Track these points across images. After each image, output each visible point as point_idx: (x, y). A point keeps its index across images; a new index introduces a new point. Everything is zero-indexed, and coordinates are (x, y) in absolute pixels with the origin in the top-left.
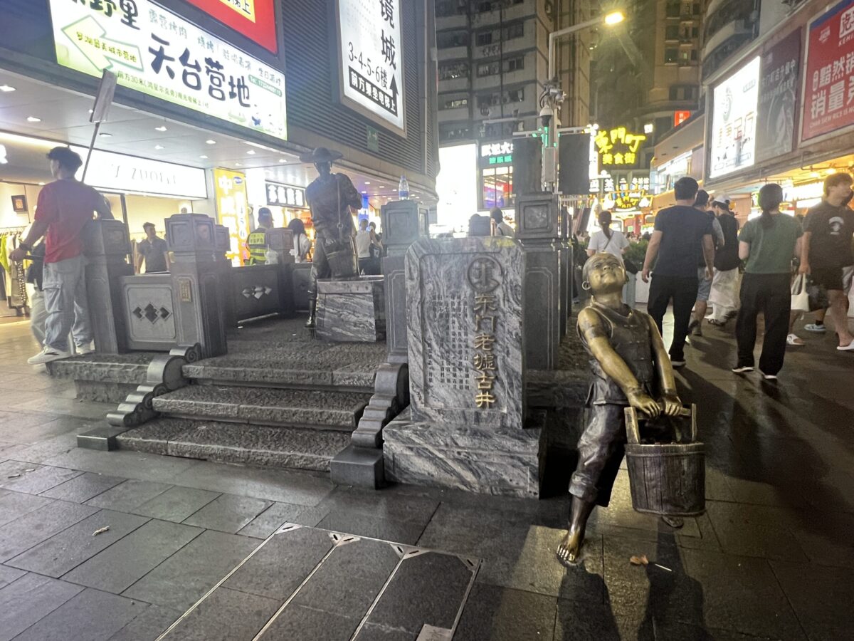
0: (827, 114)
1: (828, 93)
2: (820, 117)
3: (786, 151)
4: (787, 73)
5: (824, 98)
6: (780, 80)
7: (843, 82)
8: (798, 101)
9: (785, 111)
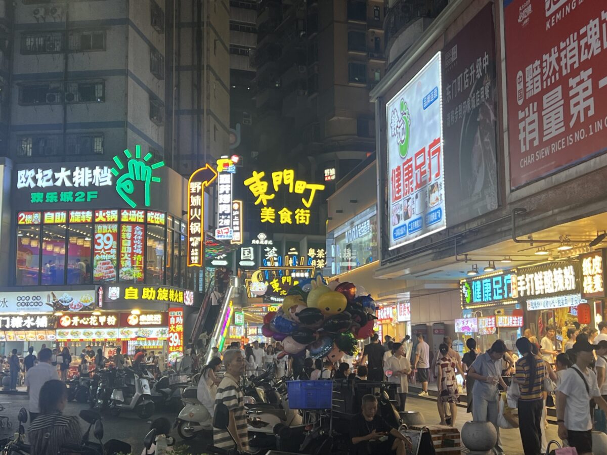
0: (542, 144)
1: (540, 109)
2: (533, 149)
3: (489, 208)
4: (478, 76)
5: (535, 117)
6: (470, 87)
7: (559, 88)
8: (498, 123)
9: (482, 140)
